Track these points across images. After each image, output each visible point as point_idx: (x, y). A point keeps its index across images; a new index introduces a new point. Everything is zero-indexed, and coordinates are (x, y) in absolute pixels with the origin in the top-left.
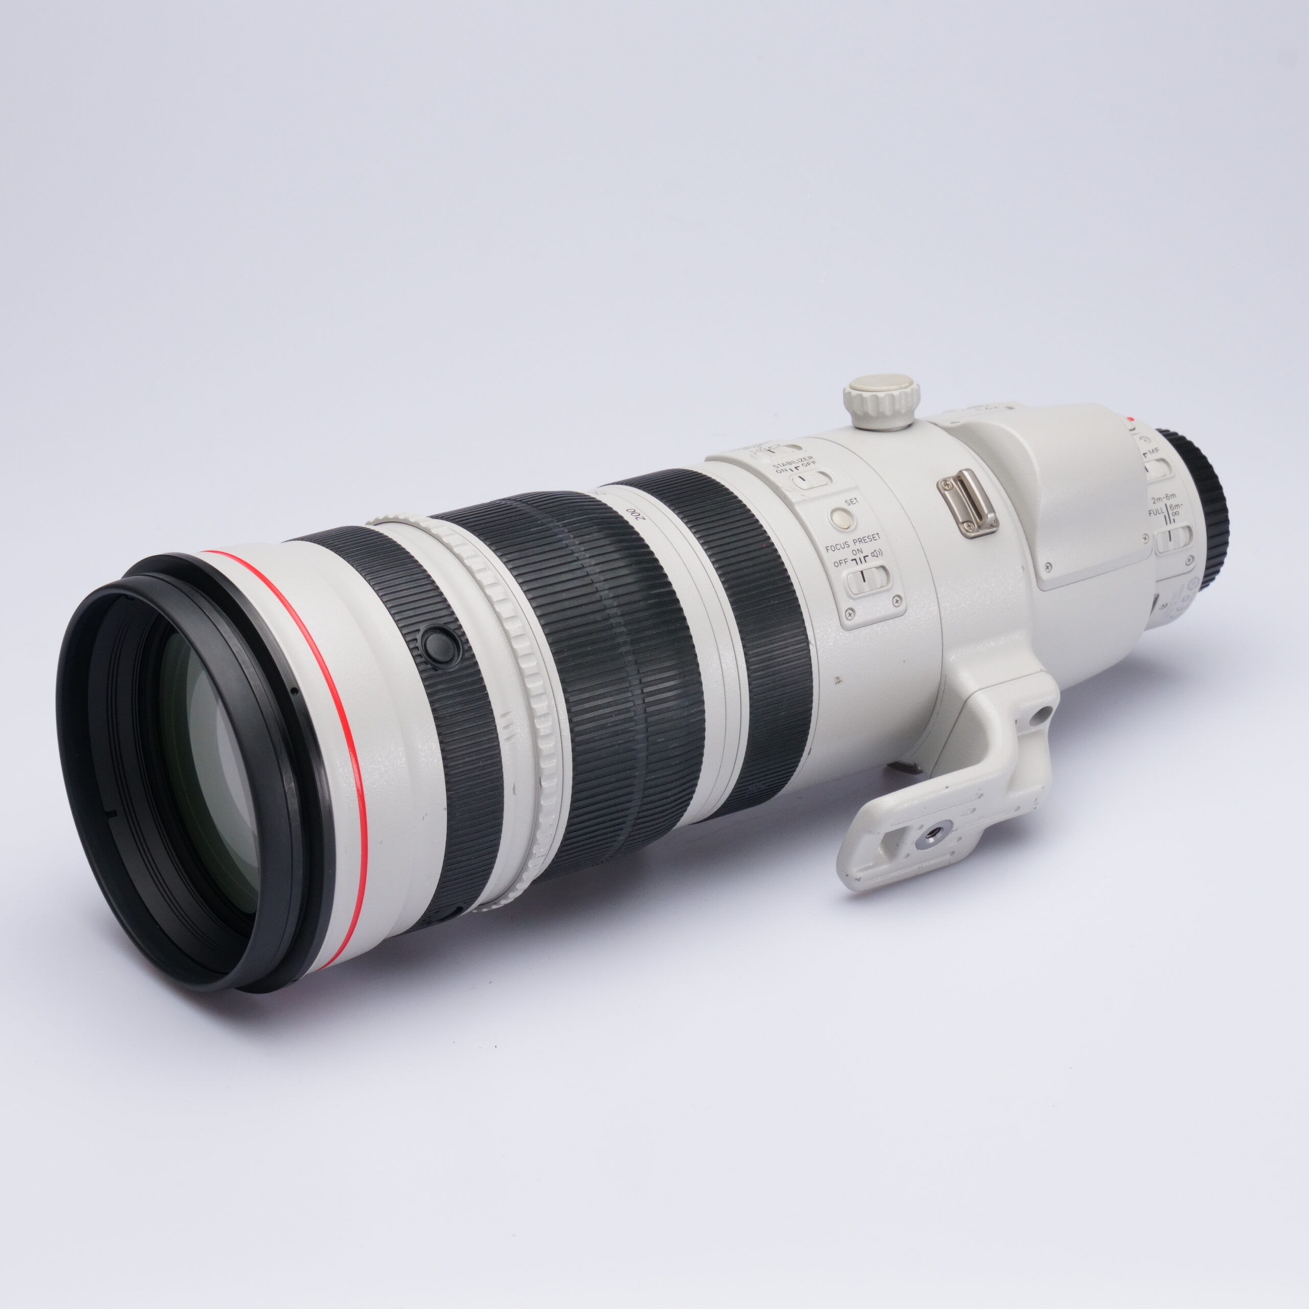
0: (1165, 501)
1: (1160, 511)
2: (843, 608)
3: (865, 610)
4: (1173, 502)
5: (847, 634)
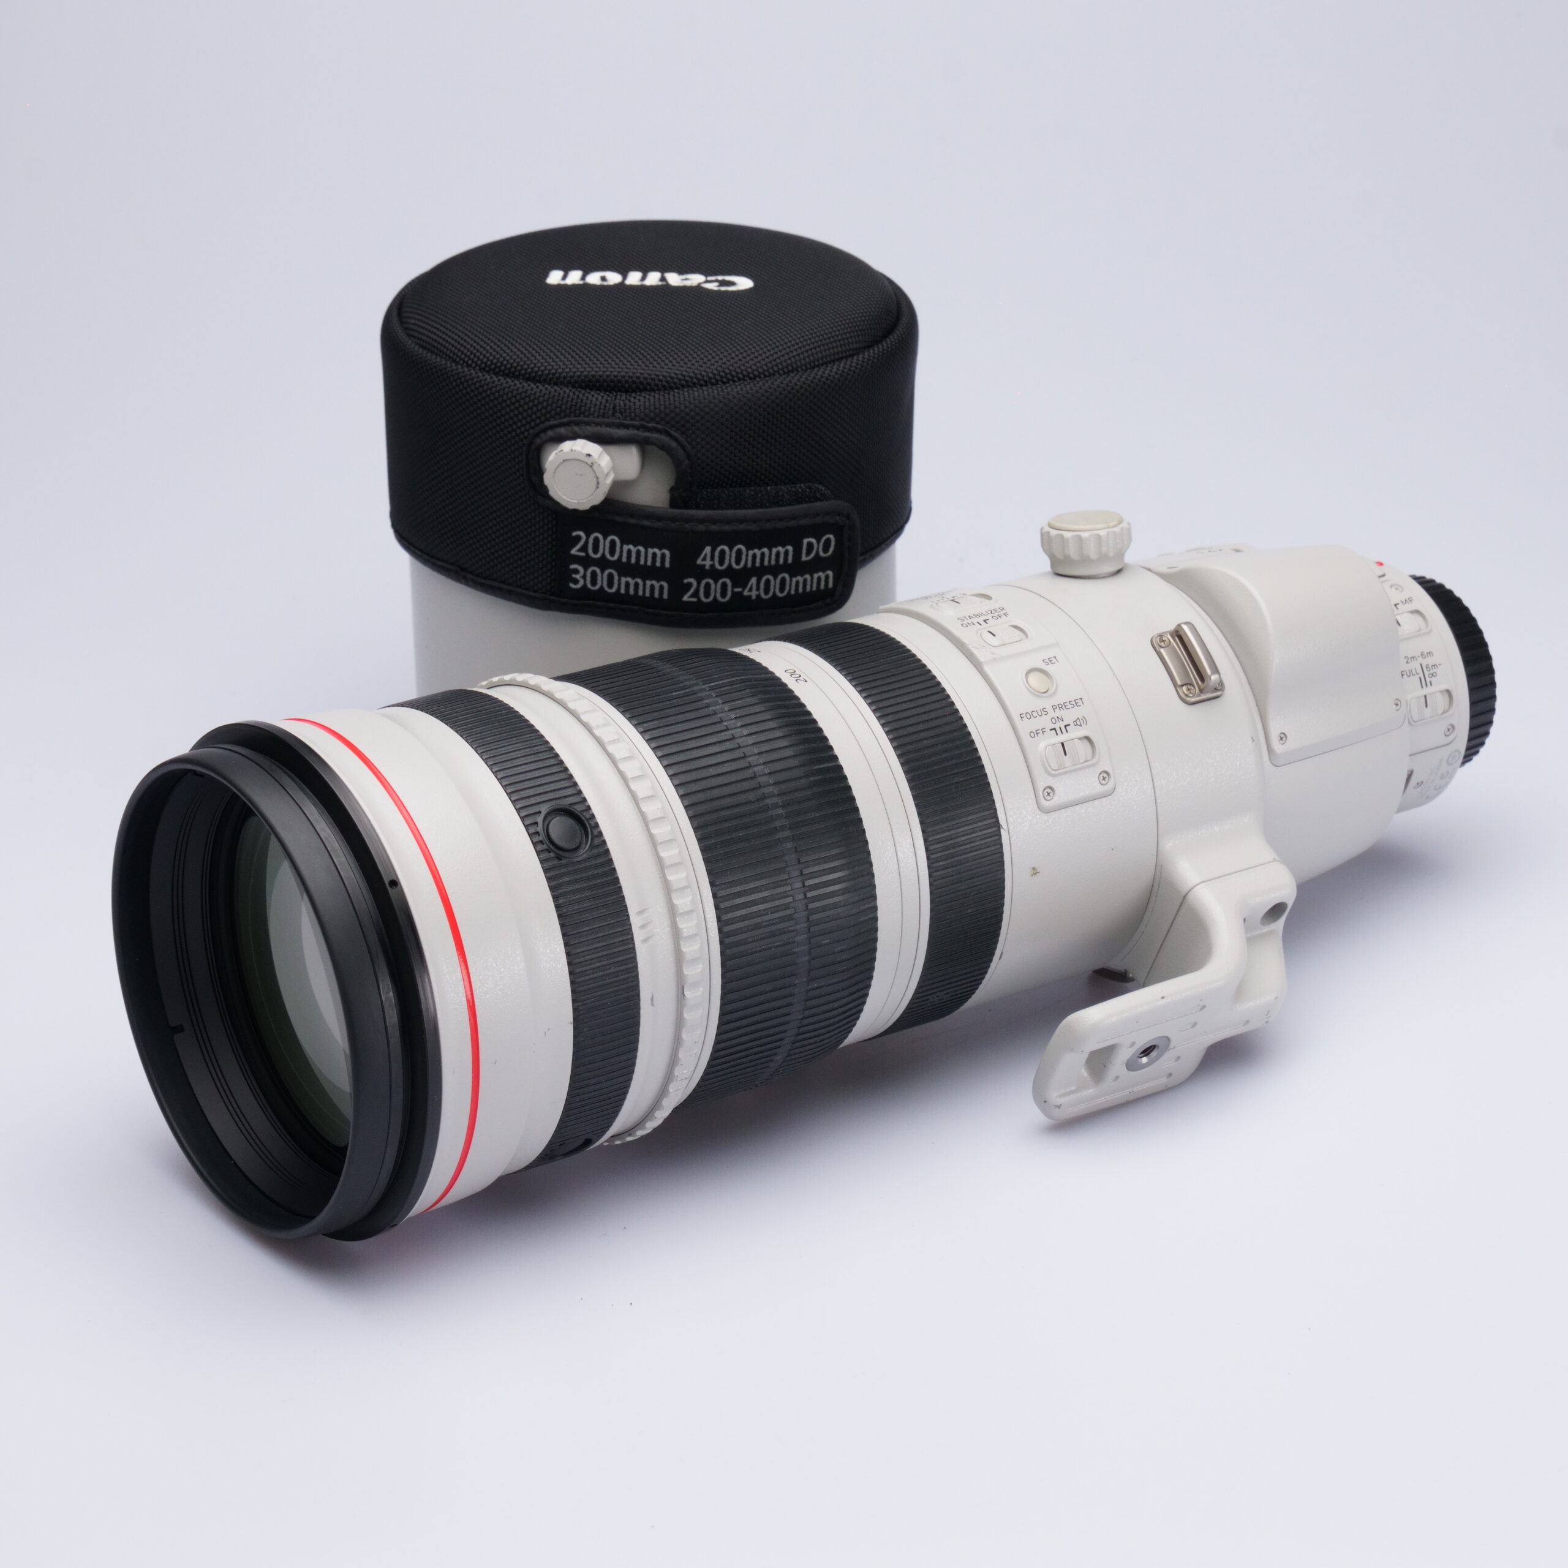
2: (1041, 785)
3: (1066, 790)
5: (1045, 817)
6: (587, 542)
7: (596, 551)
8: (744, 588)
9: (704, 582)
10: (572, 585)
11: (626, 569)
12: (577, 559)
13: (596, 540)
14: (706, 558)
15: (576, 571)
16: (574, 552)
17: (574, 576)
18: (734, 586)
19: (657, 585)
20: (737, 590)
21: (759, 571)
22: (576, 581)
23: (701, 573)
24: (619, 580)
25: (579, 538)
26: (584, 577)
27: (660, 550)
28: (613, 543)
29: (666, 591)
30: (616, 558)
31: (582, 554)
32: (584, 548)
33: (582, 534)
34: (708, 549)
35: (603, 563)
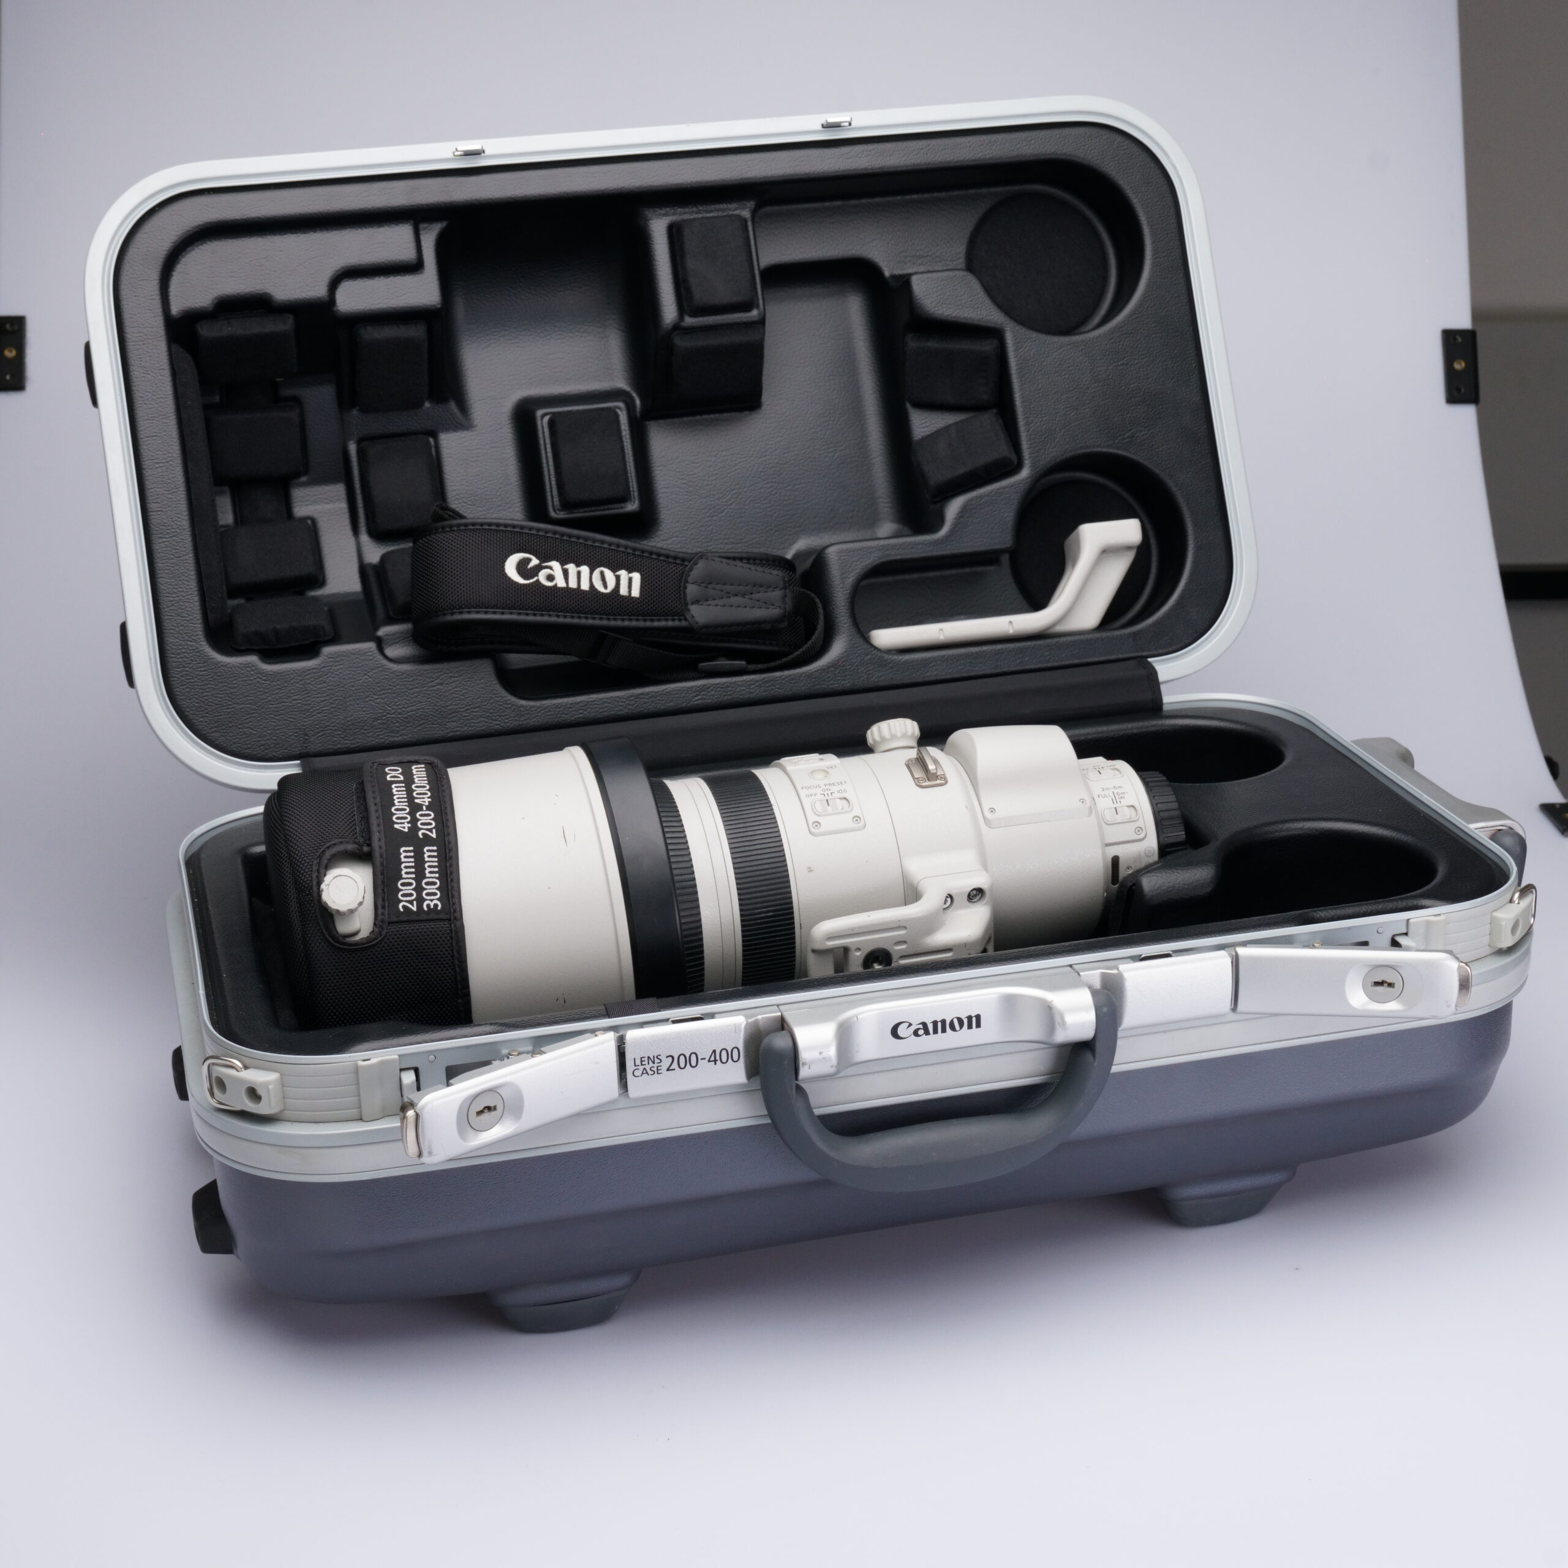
0: (1113, 790)
1: (1108, 795)
4: (1120, 791)
6: (406, 901)
7: (411, 895)
8: (422, 805)
9: (420, 826)
10: (439, 908)
11: (420, 874)
12: (420, 906)
13: (403, 895)
14: (404, 827)
15: (428, 906)
16: (414, 909)
17: (432, 907)
18: (422, 810)
19: (404, 854)
20: (424, 808)
21: (410, 799)
22: (436, 905)
23: (414, 828)
24: (429, 878)
25: (404, 907)
26: (432, 900)
27: (401, 854)
28: (427, 884)
29: (407, 849)
30: (413, 882)
31: (415, 902)
32: (411, 902)
33: (400, 906)
34: (396, 826)
35: (419, 889)
